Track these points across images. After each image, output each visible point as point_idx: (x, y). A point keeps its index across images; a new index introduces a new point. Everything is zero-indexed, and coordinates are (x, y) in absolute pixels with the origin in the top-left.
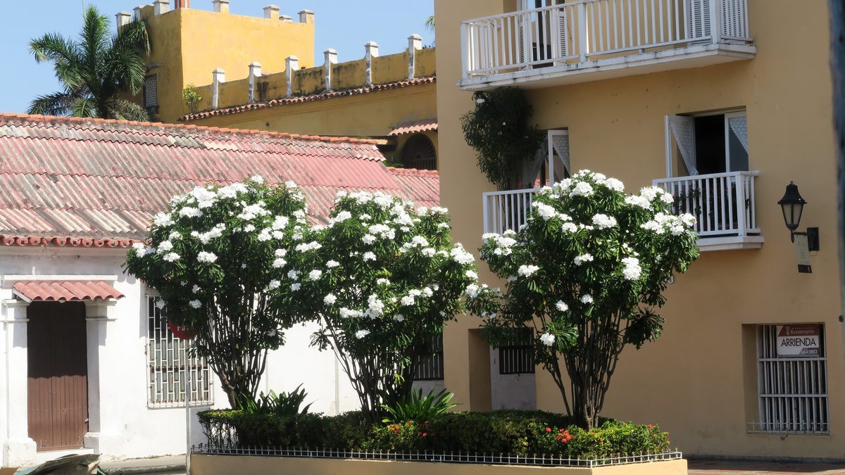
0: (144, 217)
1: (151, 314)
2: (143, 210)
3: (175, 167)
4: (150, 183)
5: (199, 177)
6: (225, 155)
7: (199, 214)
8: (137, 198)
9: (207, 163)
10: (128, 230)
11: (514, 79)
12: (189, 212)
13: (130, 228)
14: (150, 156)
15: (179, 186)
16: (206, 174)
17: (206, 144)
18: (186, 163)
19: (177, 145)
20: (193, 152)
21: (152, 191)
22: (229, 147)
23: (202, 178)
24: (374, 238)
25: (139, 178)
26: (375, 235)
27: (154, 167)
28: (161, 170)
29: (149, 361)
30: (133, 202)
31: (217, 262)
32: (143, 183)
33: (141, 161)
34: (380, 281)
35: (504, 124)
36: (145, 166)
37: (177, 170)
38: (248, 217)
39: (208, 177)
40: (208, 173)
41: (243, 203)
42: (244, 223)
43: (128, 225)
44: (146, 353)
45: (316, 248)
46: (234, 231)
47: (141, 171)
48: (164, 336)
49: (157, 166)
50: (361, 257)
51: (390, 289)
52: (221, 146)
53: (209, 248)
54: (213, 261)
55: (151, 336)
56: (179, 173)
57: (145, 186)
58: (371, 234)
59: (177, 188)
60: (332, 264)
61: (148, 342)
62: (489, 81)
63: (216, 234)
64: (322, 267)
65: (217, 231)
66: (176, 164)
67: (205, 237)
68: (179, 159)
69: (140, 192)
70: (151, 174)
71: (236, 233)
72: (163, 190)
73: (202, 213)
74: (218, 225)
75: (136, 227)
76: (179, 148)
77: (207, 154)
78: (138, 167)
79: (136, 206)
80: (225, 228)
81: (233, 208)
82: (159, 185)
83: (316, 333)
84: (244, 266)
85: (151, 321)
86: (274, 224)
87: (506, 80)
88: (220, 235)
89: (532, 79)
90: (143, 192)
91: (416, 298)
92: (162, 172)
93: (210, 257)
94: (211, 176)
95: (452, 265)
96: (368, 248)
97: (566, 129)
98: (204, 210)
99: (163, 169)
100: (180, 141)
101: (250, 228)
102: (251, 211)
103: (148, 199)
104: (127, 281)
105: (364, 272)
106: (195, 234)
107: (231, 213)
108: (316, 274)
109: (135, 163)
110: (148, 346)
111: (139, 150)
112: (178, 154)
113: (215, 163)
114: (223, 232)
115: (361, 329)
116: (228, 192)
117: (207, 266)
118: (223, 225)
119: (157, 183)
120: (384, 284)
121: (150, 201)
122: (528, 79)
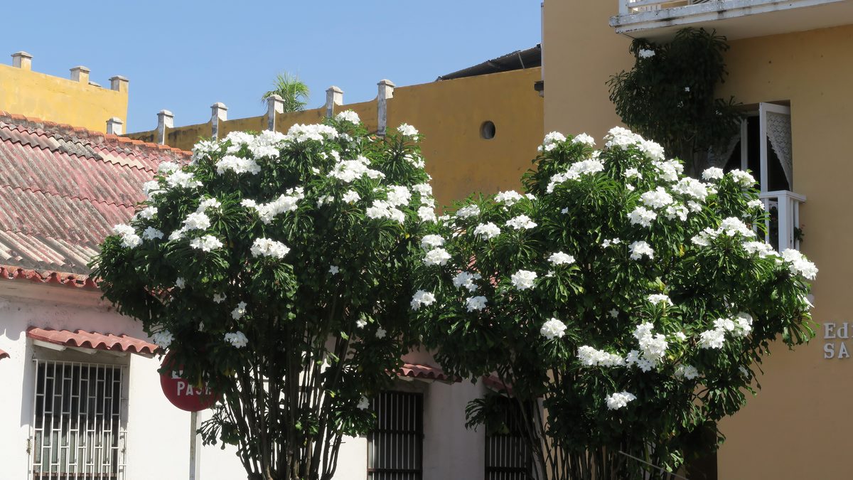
0: (28, 242)
1: (40, 390)
2: (23, 231)
3: (64, 180)
4: (31, 197)
5: (96, 196)
6: (128, 172)
7: (255, 170)
8: (15, 215)
9: (106, 180)
10: (9, 256)
11: (720, 12)
12: (241, 166)
13: (11, 253)
14: (28, 161)
15: (71, 206)
16: (105, 194)
17: (101, 154)
18: (77, 176)
19: (63, 151)
20: (85, 163)
21: (34, 208)
22: (132, 164)
23: (102, 199)
24: (653, 216)
25: (14, 188)
26: (657, 210)
27: (35, 176)
28: (43, 181)
29: (32, 464)
30: (10, 220)
31: (287, 259)
32: (20, 195)
33: (15, 166)
34: (653, 299)
35: (687, 89)
36: (21, 173)
37: (67, 184)
38: (347, 176)
39: (110, 198)
40: (109, 192)
41: (335, 154)
42: (341, 187)
43: (8, 249)
44: (28, 451)
45: (527, 227)
46: (321, 202)
47: (16, 179)
48: (56, 426)
49: (38, 175)
50: (626, 251)
51: (673, 315)
52: (119, 159)
53: (275, 230)
54: (281, 256)
55: (39, 424)
56: (69, 188)
57: (24, 200)
58: (648, 208)
59: (68, 207)
60: (561, 258)
61: (33, 434)
62: (671, 16)
63: (287, 205)
64: (540, 265)
65: (288, 201)
66: (65, 176)
67: (266, 211)
68: (68, 170)
69: (18, 208)
70: (30, 185)
71: (325, 206)
72: (50, 209)
73: (259, 169)
74: (289, 191)
75: (21, 253)
76: (66, 155)
77: (104, 168)
78: (12, 173)
79: (14, 226)
80: (302, 196)
81: (317, 163)
82: (43, 201)
83: (477, 401)
84: (334, 270)
85: (39, 400)
86: (390, 195)
87: (705, 14)
88: (294, 208)
89: (754, 11)
90: (22, 207)
91: (728, 336)
92: (46, 184)
93: (280, 250)
94: (113, 198)
95: (783, 278)
96: (638, 233)
97: (786, 104)
98: (263, 162)
99: (47, 180)
100: (68, 145)
101: (351, 197)
102: (353, 169)
103: (30, 218)
104: (7, 335)
105: (631, 279)
106: (248, 203)
107: (316, 171)
108: (525, 279)
109: (7, 167)
110: (33, 441)
111: (12, 150)
112: (65, 163)
113: (116, 182)
114: (299, 202)
115: (620, 391)
116: (313, 132)
117: (270, 265)
118: (300, 190)
119: (41, 199)
120: (661, 303)
121: (34, 221)
122: (747, 12)
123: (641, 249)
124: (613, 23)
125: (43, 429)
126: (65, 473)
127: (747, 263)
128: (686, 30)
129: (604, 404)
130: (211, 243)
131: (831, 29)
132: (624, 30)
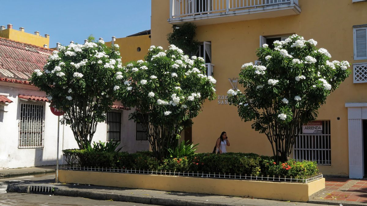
0: (19, 73)
1: (22, 111)
2: (18, 70)
3: (29, 58)
4: (20, 62)
5: (37, 62)
6: (46, 56)
8: (16, 66)
9: (40, 58)
10: (13, 77)
11: (195, 19)
12: (71, 54)
13: (14, 76)
14: (19, 53)
15: (31, 64)
16: (40, 62)
17: (39, 52)
18: (32, 57)
19: (29, 50)
20: (35, 54)
21: (21, 65)
22: (47, 54)
23: (39, 63)
25: (16, 59)
27: (21, 57)
28: (23, 58)
29: (20, 129)
30: (14, 67)
31: (83, 78)
32: (17, 61)
33: (16, 54)
34: (177, 88)
35: (186, 38)
36: (18, 56)
37: (30, 59)
38: (99, 56)
39: (41, 63)
40: (41, 61)
41: (96, 51)
42: (97, 59)
43: (13, 75)
44: (19, 126)
45: (145, 69)
46: (92, 63)
47: (16, 57)
48: (26, 120)
49: (22, 56)
50: (170, 75)
51: (181, 92)
52: (44, 53)
53: (80, 70)
54: (81, 77)
55: (21, 119)
56: (30, 60)
57: (18, 63)
59: (30, 65)
60: (153, 77)
61: (20, 122)
62: (183, 19)
63: (83, 64)
64: (148, 79)
65: (84, 63)
66: (29, 57)
67: (77, 65)
68: (30, 55)
69: (16, 64)
70: (20, 59)
71: (93, 64)
72: (25, 65)
73: (76, 55)
74: (84, 60)
75: (17, 76)
76: (30, 52)
77: (40, 55)
78: (15, 56)
79: (15, 69)
80: (87, 62)
81: (92, 53)
82: (23, 63)
83: (132, 113)
84: (95, 80)
85: (22, 113)
86: (110, 62)
87: (191, 19)
88: (85, 64)
89: (203, 19)
90: (17, 64)
91: (195, 97)
92: (24, 59)
93: (81, 75)
94: (42, 63)
95: (208, 83)
96: (174, 70)
97: (210, 42)
98: (77, 53)
99: (24, 58)
100: (30, 49)
101: (100, 62)
102: (100, 55)
103: (20, 67)
104: (13, 97)
105: (172, 82)
106: (72, 63)
107: (91, 55)
108: (144, 82)
109: (14, 54)
110: (20, 124)
111: (15, 50)
112: (30, 54)
113: (43, 59)
114: (86, 63)
115: (168, 111)
116: (91, 45)
117: (78, 80)
118: (86, 60)
119: (23, 62)
120: (178, 89)
121: (21, 68)
122: (201, 19)
123: (174, 74)
124: (168, 20)
125: (22, 121)
126: (28, 132)
127: (199, 79)
128: (186, 23)
129: (164, 114)
130: (62, 74)
131: (221, 24)
132: (171, 22)
